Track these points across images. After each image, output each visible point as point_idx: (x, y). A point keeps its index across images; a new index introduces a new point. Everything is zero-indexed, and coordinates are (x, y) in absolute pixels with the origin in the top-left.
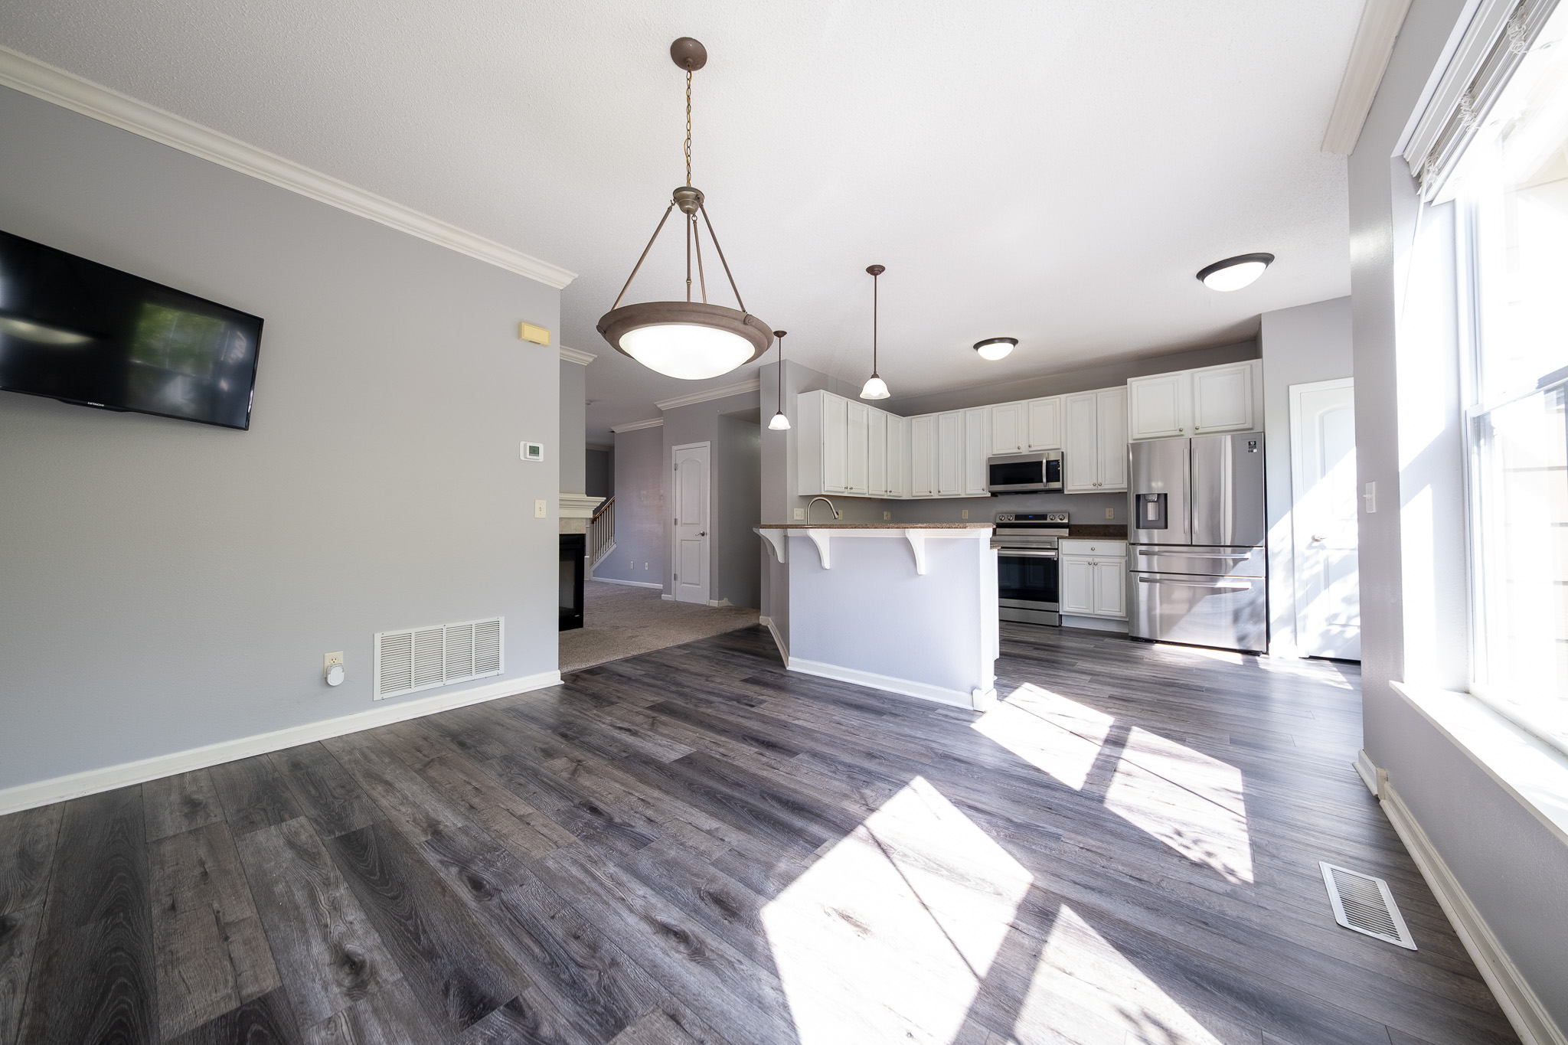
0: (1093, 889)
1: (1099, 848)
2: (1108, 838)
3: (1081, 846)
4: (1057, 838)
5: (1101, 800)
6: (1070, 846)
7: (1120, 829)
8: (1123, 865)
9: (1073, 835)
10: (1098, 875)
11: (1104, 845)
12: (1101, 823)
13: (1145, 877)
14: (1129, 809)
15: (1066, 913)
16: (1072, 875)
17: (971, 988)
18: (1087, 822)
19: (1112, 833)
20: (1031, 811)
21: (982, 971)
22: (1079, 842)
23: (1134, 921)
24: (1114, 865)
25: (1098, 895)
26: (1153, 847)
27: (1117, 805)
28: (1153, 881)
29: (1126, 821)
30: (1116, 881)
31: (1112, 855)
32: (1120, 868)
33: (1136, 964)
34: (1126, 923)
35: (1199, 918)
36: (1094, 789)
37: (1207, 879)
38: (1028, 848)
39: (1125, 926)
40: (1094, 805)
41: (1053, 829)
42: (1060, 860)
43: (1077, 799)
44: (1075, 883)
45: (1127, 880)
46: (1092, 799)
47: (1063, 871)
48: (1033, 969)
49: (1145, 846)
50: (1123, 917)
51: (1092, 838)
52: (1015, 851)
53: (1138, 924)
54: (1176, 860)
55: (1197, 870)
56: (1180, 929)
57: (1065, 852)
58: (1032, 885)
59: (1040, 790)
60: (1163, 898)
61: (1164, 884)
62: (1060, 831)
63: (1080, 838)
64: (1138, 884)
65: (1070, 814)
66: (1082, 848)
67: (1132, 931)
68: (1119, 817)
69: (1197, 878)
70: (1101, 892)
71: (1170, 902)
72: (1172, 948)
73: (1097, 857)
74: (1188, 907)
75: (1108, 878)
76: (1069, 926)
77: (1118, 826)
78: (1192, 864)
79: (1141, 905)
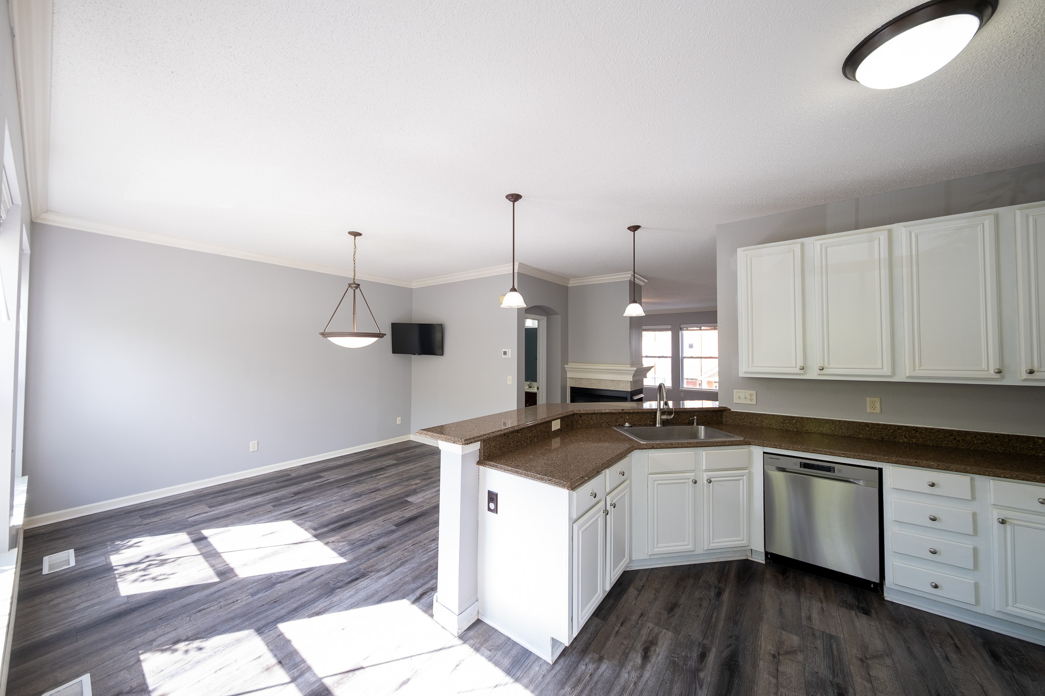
0: (215, 592)
1: (231, 607)
2: (232, 615)
3: (239, 601)
4: (253, 595)
5: (259, 631)
6: (243, 597)
7: (232, 624)
8: (213, 610)
9: (248, 601)
10: (219, 598)
11: (230, 610)
12: (244, 618)
13: (199, 614)
14: (239, 641)
15: (217, 579)
16: (227, 590)
17: (219, 550)
18: (251, 612)
19: (233, 619)
20: (280, 593)
21: (221, 554)
22: (241, 601)
23: (190, 596)
24: (216, 606)
25: (212, 592)
26: (205, 631)
27: (248, 636)
28: (194, 616)
29: (233, 632)
30: (210, 602)
31: (221, 609)
32: (213, 608)
33: (180, 588)
34: (193, 594)
35: (164, 619)
36: (273, 634)
37: (167, 639)
38: (257, 582)
39: (192, 593)
40: (260, 624)
41: (259, 595)
42: (240, 589)
43: (272, 618)
44: (224, 588)
45: (205, 606)
46: (266, 625)
47: (232, 588)
48: (210, 564)
49: (211, 628)
50: (196, 594)
51: (238, 608)
52: (260, 577)
53: (188, 597)
54: (189, 634)
55: (176, 639)
56: (170, 609)
57: (242, 593)
58: (237, 576)
59: (295, 606)
60: (184, 613)
61: (188, 619)
62: (255, 598)
63: (244, 603)
64: (199, 609)
65: (263, 609)
66: (237, 600)
67: (189, 593)
68: (238, 630)
69: (173, 635)
70: (212, 594)
71: (181, 614)
72: (171, 600)
73: (227, 603)
74: (172, 619)
75: (214, 600)
76: (211, 578)
77: (234, 624)
78: (180, 640)
79: (192, 603)
